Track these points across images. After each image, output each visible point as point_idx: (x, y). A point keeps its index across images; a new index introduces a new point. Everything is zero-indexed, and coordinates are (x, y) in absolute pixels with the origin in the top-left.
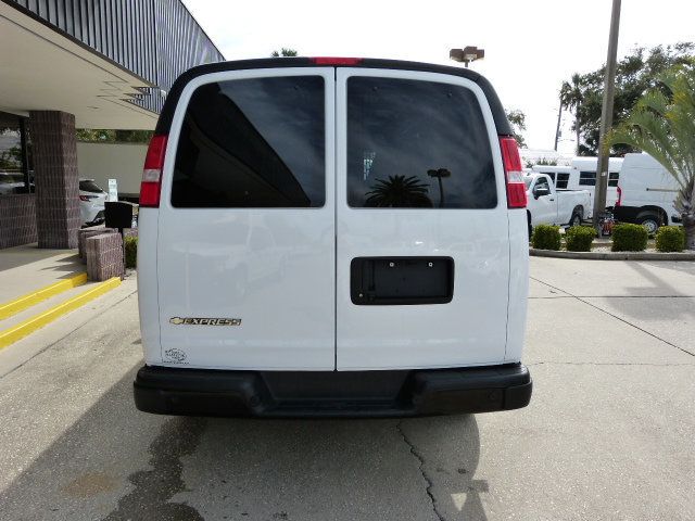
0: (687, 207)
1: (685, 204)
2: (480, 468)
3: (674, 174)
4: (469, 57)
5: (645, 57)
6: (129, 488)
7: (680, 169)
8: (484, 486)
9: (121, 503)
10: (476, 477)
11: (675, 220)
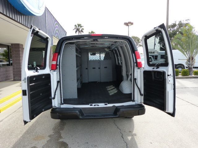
0: (189, 64)
1: (189, 63)
2: (134, 131)
3: (185, 55)
4: (129, 25)
5: (177, 23)
6: (49, 139)
7: (187, 54)
8: (135, 135)
9: (47, 142)
10: (133, 133)
11: (187, 67)
